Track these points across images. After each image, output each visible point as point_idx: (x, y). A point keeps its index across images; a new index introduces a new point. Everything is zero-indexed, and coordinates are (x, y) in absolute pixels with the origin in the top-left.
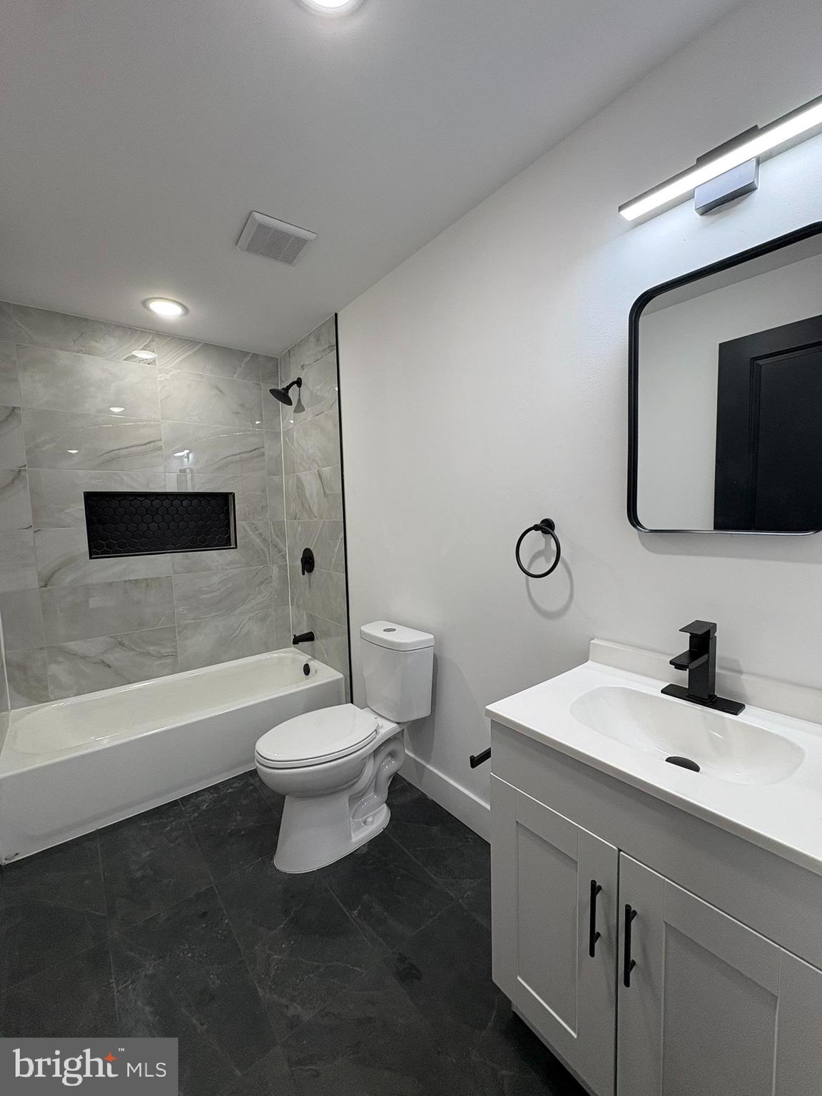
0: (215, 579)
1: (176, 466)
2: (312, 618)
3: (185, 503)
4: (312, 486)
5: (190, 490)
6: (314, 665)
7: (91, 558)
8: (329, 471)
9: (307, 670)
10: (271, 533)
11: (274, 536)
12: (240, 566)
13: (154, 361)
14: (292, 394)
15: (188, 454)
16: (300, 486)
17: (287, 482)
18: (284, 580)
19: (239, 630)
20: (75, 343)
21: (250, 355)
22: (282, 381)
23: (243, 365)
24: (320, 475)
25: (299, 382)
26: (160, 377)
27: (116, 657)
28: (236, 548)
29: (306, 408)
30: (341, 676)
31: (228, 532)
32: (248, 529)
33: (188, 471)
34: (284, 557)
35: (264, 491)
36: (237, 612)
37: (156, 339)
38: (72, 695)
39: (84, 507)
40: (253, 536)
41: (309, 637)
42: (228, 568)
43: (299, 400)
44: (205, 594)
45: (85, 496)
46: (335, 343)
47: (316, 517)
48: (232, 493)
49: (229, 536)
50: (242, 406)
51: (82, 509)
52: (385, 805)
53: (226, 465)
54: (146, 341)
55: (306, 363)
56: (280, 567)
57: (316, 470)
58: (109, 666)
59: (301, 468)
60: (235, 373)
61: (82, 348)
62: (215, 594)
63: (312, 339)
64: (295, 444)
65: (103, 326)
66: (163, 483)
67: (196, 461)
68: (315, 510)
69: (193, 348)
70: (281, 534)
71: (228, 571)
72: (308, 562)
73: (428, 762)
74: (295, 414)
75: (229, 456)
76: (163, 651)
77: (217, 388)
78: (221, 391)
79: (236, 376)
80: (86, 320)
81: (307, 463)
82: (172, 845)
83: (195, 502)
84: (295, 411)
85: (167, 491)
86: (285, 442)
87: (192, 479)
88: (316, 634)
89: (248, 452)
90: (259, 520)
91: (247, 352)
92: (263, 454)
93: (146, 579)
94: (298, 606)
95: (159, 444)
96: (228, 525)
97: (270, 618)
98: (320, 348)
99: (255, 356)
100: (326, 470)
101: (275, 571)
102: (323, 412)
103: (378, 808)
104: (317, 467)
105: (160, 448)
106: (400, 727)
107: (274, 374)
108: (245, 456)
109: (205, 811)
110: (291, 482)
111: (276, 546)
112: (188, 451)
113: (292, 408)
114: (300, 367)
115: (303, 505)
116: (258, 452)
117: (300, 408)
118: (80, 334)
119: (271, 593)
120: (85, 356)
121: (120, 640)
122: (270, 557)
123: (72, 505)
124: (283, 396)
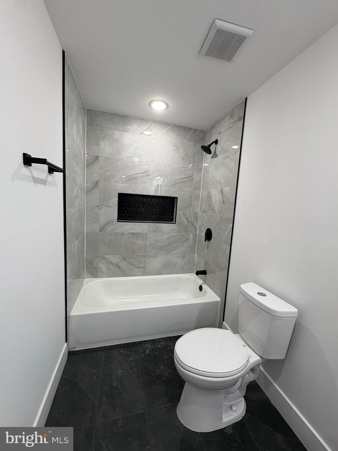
0: (165, 237)
1: (155, 183)
2: (206, 263)
3: (156, 200)
4: (216, 196)
5: (159, 195)
6: (205, 287)
7: (118, 221)
8: (229, 190)
9: (201, 288)
10: (192, 218)
11: (193, 220)
12: (176, 232)
13: (151, 135)
14: (212, 148)
15: (160, 178)
16: (209, 196)
17: (202, 193)
18: (195, 241)
19: (172, 261)
20: (121, 127)
21: (193, 130)
22: (207, 142)
23: (189, 135)
24: (222, 192)
25: (216, 142)
26: (153, 142)
27: (123, 264)
28: (175, 223)
29: (218, 156)
30: (219, 299)
31: (173, 215)
32: (181, 215)
33: (159, 186)
34: (196, 230)
35: (191, 197)
36: (172, 253)
37: (153, 124)
38: (106, 277)
39: (117, 199)
40: (183, 218)
41: (204, 273)
42: (171, 232)
43: (215, 152)
44: (160, 243)
45: (118, 194)
46: (243, 116)
47: (216, 213)
48: (176, 197)
49: (173, 217)
50: (186, 155)
51: (116, 200)
52: (243, 398)
53: (176, 184)
54: (149, 125)
55: (222, 131)
56: (193, 234)
57: (220, 189)
58: (120, 268)
59: (211, 187)
60: (185, 139)
61: (124, 129)
62: (164, 243)
63: (228, 117)
64: (210, 175)
65: (133, 119)
66: (148, 191)
67: (163, 182)
68: (216, 210)
69: (168, 128)
70: (196, 218)
71: (170, 234)
72: (209, 235)
73: (275, 381)
74: (213, 159)
75: (177, 180)
76: (140, 265)
77: (176, 147)
78: (177, 148)
79: (185, 140)
80: (127, 116)
81: (215, 185)
82: (131, 371)
83: (160, 200)
84: (212, 157)
85: (150, 195)
86: (204, 174)
87: (161, 190)
88: (208, 272)
89: (186, 178)
90: (187, 211)
91: (192, 128)
92: (193, 179)
93: (137, 233)
94: (200, 255)
95: (149, 173)
96: (173, 212)
97: (186, 258)
98: (233, 121)
99: (196, 130)
100: (226, 189)
101: (191, 236)
102: (229, 157)
103: (239, 399)
104: (221, 187)
105: (149, 175)
106: (262, 360)
107: (203, 139)
108: (185, 179)
109: (147, 354)
110: (204, 193)
111: (193, 224)
112: (160, 177)
113: (210, 156)
114: (218, 133)
115: (209, 206)
116: (190, 178)
117: (215, 156)
118: (124, 123)
119: (188, 247)
120: (125, 133)
121: (125, 258)
122: (190, 229)
123: (114, 198)
124: (207, 149)
